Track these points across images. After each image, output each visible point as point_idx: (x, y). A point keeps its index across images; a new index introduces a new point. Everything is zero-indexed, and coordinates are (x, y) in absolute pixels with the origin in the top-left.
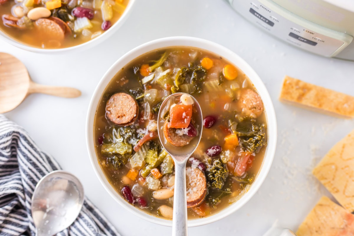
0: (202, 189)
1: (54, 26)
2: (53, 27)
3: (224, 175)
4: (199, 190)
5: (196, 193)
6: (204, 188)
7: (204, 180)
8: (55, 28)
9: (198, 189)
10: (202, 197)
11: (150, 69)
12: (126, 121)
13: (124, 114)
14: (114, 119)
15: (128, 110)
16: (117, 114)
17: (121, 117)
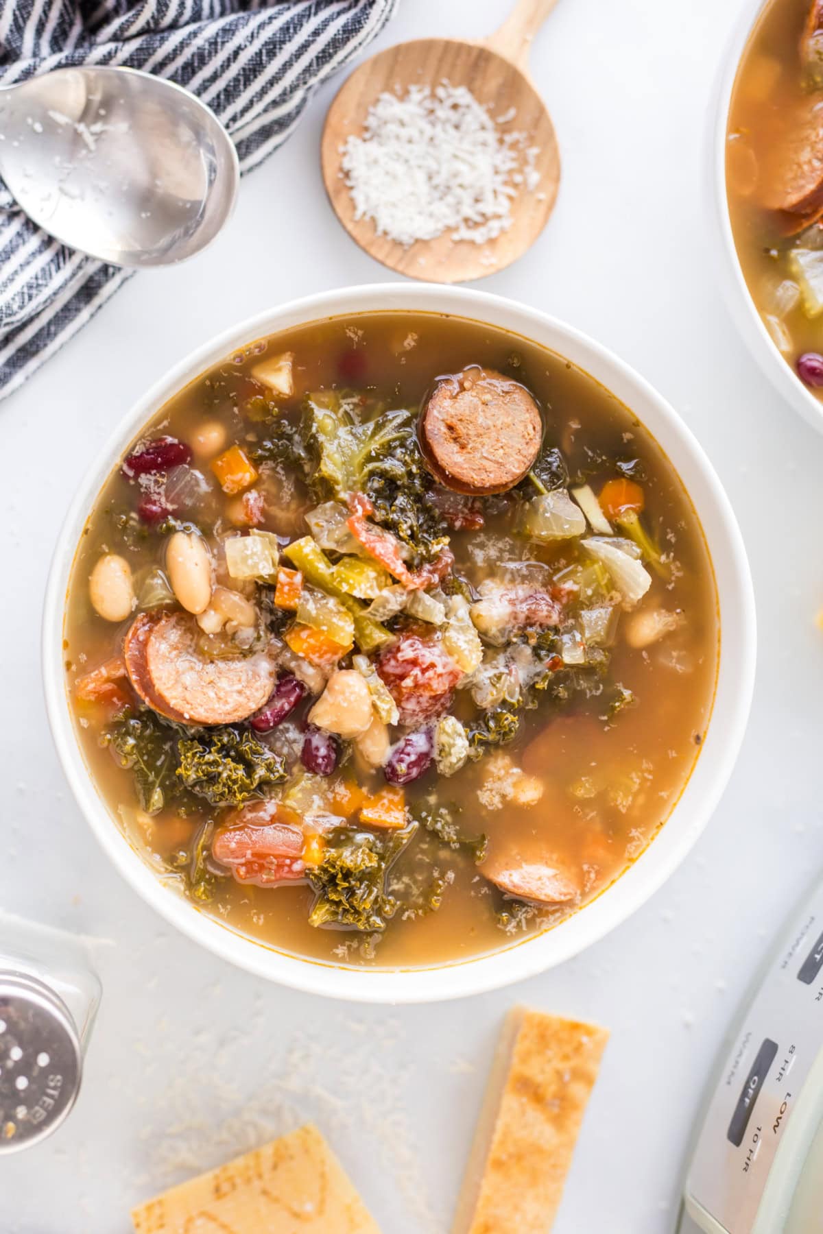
0: (188, 703)
1: (813, 170)
2: (806, 168)
3: (226, 790)
4: (188, 696)
5: (177, 681)
6: (192, 713)
7: (220, 714)
8: (803, 176)
9: (189, 689)
10: (160, 700)
11: (631, 520)
12: (446, 458)
13: (468, 443)
14: (439, 412)
15: (485, 455)
16: (461, 420)
17: (453, 436)
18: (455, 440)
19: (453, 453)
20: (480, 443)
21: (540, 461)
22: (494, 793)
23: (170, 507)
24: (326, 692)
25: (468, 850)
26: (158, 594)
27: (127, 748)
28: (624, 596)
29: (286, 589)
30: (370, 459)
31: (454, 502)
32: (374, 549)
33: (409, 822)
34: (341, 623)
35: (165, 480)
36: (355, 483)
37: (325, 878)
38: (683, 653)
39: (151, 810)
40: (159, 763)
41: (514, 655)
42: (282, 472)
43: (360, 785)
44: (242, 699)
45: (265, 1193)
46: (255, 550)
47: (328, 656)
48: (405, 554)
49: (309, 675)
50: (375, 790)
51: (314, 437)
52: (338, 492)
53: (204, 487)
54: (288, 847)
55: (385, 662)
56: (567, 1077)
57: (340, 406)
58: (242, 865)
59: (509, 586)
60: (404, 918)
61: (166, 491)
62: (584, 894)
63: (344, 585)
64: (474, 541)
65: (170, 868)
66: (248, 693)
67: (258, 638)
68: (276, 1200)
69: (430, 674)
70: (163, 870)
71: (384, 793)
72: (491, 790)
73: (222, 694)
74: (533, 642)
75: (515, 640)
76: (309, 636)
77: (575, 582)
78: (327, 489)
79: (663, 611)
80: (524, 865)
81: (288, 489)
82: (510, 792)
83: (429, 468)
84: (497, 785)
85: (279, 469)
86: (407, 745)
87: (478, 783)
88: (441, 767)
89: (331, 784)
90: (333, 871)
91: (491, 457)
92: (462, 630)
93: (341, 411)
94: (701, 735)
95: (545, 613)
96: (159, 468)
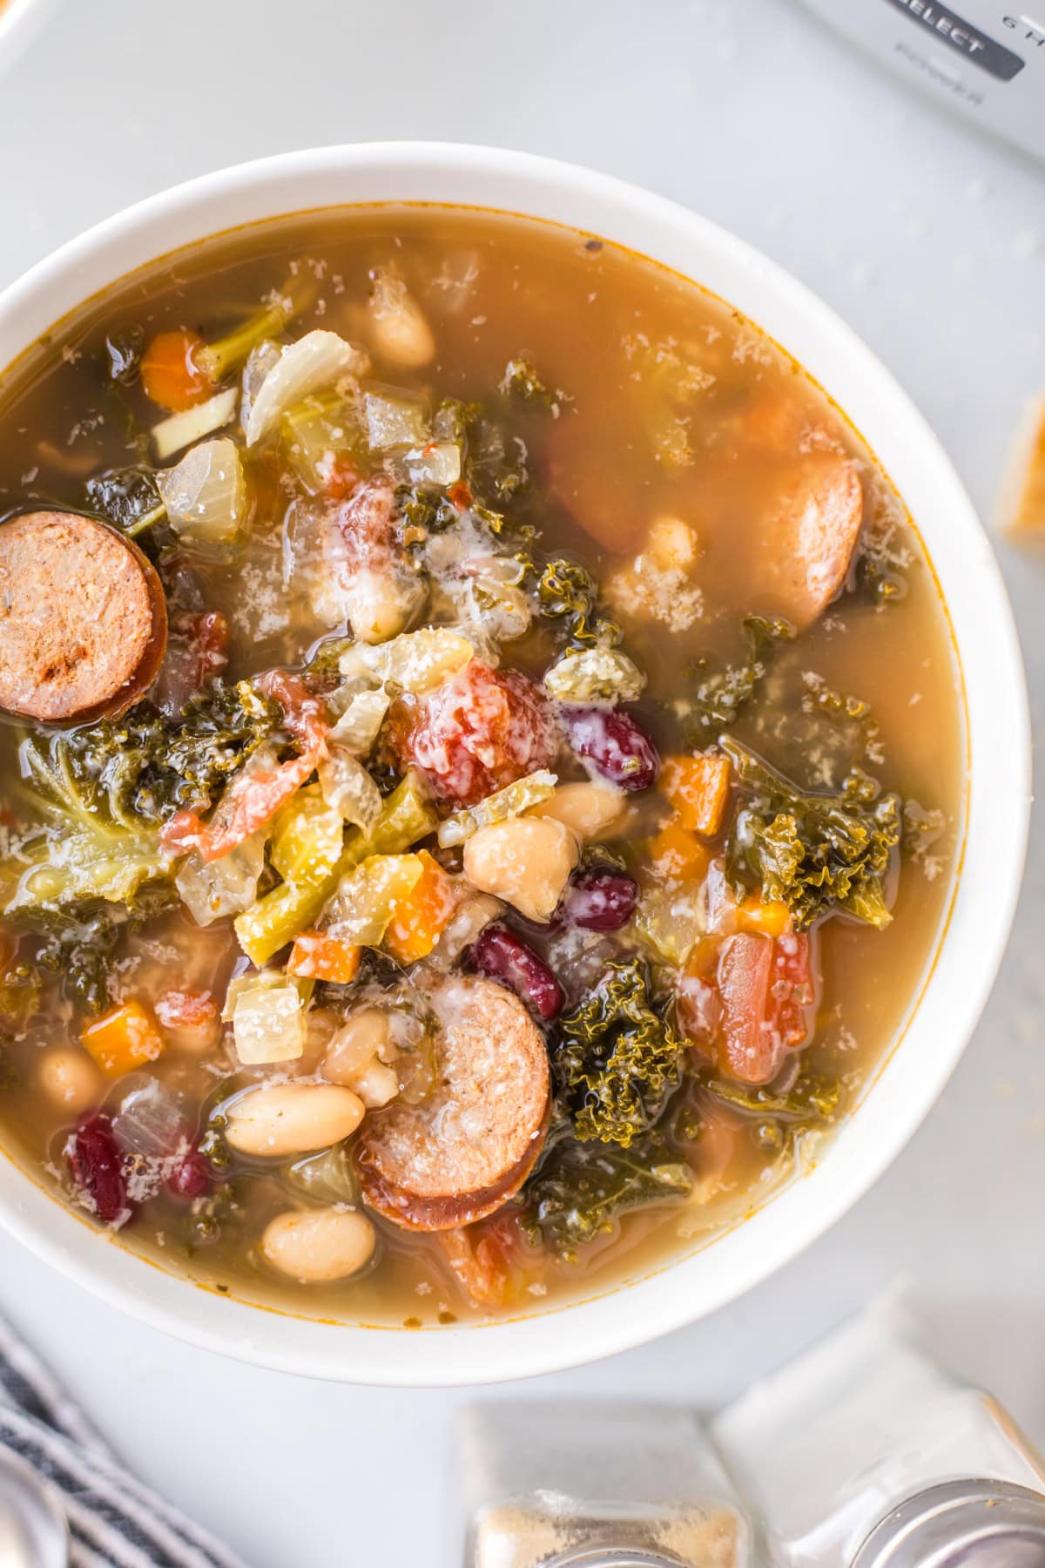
0: (515, 1131)
3: (659, 1067)
4: (500, 1130)
5: (478, 1147)
6: (530, 1126)
7: (533, 1078)
9: (490, 1126)
10: (508, 1177)
11: (212, 358)
12: (101, 685)
13: (77, 644)
14: (23, 692)
15: (96, 616)
16: (37, 656)
17: (63, 670)
18: (70, 666)
19: (93, 672)
20: (75, 623)
21: (106, 517)
22: (675, 604)
23: (184, 1148)
24: (500, 896)
25: (768, 650)
26: (329, 1173)
27: (584, 1225)
28: (344, 371)
29: (324, 964)
30: (104, 814)
31: (176, 669)
32: (258, 820)
33: (720, 751)
34: (385, 879)
35: (138, 1157)
36: (144, 839)
37: (812, 901)
38: (445, 266)
39: (688, 1185)
40: (611, 1170)
41: (444, 565)
42: (127, 962)
43: (657, 832)
44: (510, 1040)
46: (256, 1021)
47: (440, 892)
48: (268, 761)
49: (469, 925)
50: (667, 808)
51: (65, 908)
52: (159, 872)
53: (150, 1092)
54: (756, 961)
55: (451, 792)
57: (13, 860)
58: (783, 1036)
59: (325, 572)
60: (880, 760)
61: (155, 1154)
62: (851, 454)
63: (318, 872)
64: (247, 631)
65: (784, 1153)
66: (499, 1027)
67: (408, 1007)
69: (473, 720)
70: (786, 1166)
71: (671, 792)
72: (670, 608)
73: (501, 1072)
74: (421, 533)
75: (418, 565)
76: (406, 927)
77: (320, 458)
78: (156, 888)
79: (372, 302)
80: (799, 554)
81: (157, 949)
82: (673, 577)
83: (120, 711)
84: (662, 598)
85: (122, 968)
86: (591, 755)
87: (658, 629)
88: (629, 694)
89: (652, 884)
90: (801, 892)
91: (100, 606)
92: (398, 660)
93: (22, 858)
94: (586, 240)
95: (373, 513)
96: (115, 1167)
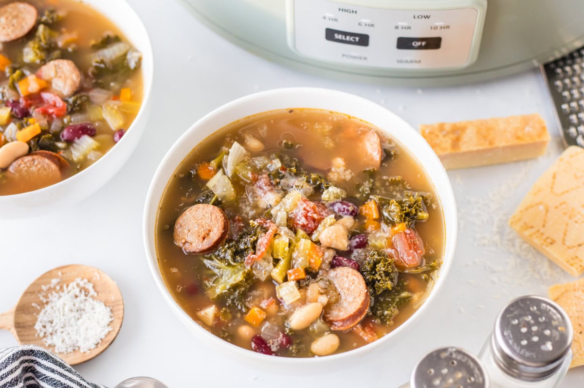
0: (360, 293)
1: (39, 163)
2: (39, 166)
3: (389, 267)
4: (357, 295)
5: (354, 302)
6: (364, 290)
7: (359, 280)
8: (43, 166)
9: (354, 297)
10: (364, 304)
11: (214, 163)
12: (217, 235)
13: (208, 229)
14: (199, 246)
15: (210, 220)
16: (199, 236)
17: (207, 236)
18: (208, 234)
19: (214, 233)
20: (205, 225)
21: (204, 203)
22: (345, 174)
23: (281, 335)
24: (333, 246)
25: (372, 174)
26: (320, 324)
27: (389, 313)
28: (245, 155)
29: (297, 274)
30: (229, 265)
31: (234, 227)
32: (266, 244)
33: (371, 199)
34: (302, 245)
35: (271, 341)
36: (241, 267)
37: (407, 218)
38: (259, 129)
39: (411, 295)
40: (390, 300)
41: (286, 186)
42: (249, 299)
43: (365, 223)
44: (350, 275)
45: (544, 226)
47: (318, 249)
48: (263, 234)
49: (329, 255)
50: (365, 218)
51: (229, 290)
52: (248, 270)
53: (267, 324)
54: (401, 237)
55: (311, 229)
56: (444, 133)
57: (212, 286)
58: (417, 253)
59: (259, 197)
60: (410, 188)
61: (275, 339)
62: (370, 129)
63: (286, 250)
64: (246, 217)
65: (430, 280)
66: (346, 274)
67: (321, 279)
68: (545, 221)
69: (308, 209)
70: (432, 282)
71: (364, 213)
72: (345, 176)
73: (351, 283)
74: (278, 180)
75: (280, 187)
76: (313, 258)
77: (248, 173)
78: (249, 276)
79: (245, 141)
80: (369, 153)
81: (256, 293)
82: (342, 169)
83: (224, 241)
84: (342, 174)
85: (248, 300)
86: (341, 211)
87: (344, 181)
88: (343, 196)
89: (369, 233)
90: (404, 216)
91: (210, 218)
92: (284, 204)
93: (213, 285)
94: (289, 111)
95: (265, 179)
96: (266, 344)
